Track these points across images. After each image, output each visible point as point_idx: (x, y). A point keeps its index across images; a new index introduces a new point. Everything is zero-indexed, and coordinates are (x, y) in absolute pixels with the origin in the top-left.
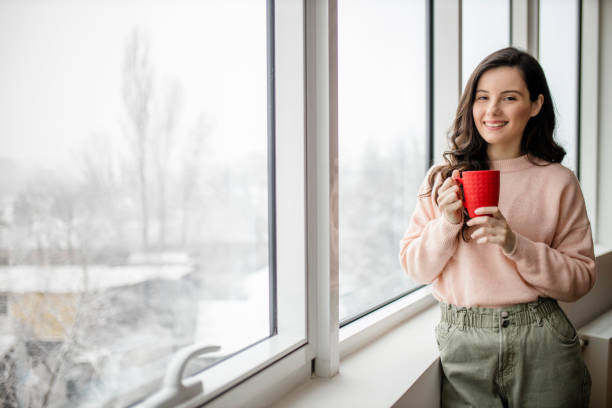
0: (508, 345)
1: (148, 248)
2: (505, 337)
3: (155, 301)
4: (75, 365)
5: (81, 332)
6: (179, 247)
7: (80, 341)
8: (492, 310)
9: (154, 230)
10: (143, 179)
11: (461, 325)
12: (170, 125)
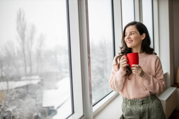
0: (144, 110)
1: (27, 75)
2: (143, 108)
3: (29, 91)
4: (5, 112)
5: (7, 102)
6: (36, 74)
7: (7, 105)
8: (138, 100)
9: (28, 70)
10: (24, 55)
11: (130, 104)
12: (32, 38)
